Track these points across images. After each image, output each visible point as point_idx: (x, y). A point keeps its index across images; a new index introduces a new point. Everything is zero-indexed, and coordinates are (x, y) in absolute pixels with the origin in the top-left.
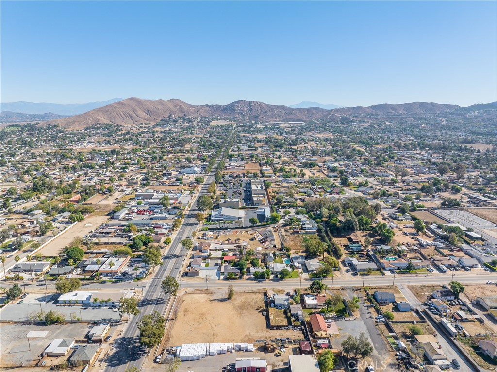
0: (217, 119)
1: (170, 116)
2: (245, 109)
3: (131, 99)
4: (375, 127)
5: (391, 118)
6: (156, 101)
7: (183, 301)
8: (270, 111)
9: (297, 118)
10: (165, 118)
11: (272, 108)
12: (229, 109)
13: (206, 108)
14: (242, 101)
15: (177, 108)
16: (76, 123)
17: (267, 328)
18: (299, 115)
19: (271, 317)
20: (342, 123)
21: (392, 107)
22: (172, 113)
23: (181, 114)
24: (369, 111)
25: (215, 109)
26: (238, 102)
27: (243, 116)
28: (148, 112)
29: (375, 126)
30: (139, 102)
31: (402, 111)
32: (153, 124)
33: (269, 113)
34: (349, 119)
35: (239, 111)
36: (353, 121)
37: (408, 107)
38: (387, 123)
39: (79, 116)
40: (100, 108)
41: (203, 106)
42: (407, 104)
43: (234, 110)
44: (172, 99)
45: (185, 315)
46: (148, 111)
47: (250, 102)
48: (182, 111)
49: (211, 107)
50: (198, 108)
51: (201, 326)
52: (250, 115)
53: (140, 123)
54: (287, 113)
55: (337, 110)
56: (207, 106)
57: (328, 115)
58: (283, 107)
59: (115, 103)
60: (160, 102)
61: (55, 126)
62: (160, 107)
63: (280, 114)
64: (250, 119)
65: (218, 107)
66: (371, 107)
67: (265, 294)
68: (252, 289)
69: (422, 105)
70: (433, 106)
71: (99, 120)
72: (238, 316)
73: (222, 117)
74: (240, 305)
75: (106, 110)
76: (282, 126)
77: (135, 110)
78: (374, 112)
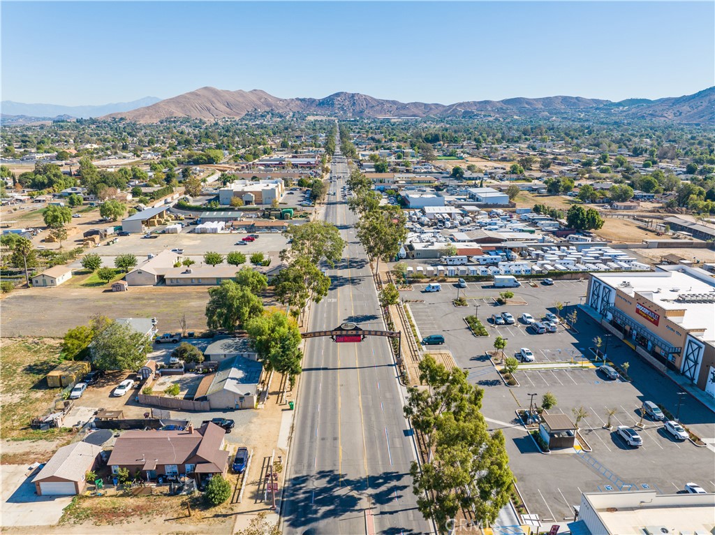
0: (313, 115)
1: (256, 109)
2: (347, 103)
3: (206, 88)
5: (521, 112)
6: (234, 92)
8: (378, 105)
9: (411, 114)
10: (250, 113)
11: (381, 103)
12: (327, 103)
13: (297, 102)
14: (342, 93)
15: (262, 100)
16: (146, 116)
18: (415, 111)
20: (464, 117)
21: (528, 102)
22: (256, 107)
23: (268, 109)
24: (499, 106)
25: (309, 102)
26: (338, 95)
27: (345, 112)
28: (228, 105)
30: (215, 93)
31: (540, 106)
32: (237, 118)
33: (377, 108)
34: (473, 112)
35: (339, 106)
36: (477, 115)
37: (548, 101)
38: (515, 117)
39: (148, 108)
40: (170, 99)
41: (293, 100)
42: (547, 98)
43: (333, 104)
44: (255, 90)
46: (228, 104)
47: (353, 95)
48: (269, 105)
49: (303, 100)
50: (288, 103)
52: (354, 110)
53: (222, 117)
54: (401, 108)
55: (460, 105)
56: (297, 99)
57: (449, 110)
58: (394, 102)
59: (187, 93)
60: (241, 93)
61: (122, 119)
62: (241, 99)
63: (390, 110)
64: (353, 115)
65: (312, 101)
66: (502, 101)
69: (565, 100)
70: (578, 100)
71: (173, 113)
73: (319, 113)
75: (176, 101)
76: (392, 121)
77: (213, 101)
78: (505, 107)
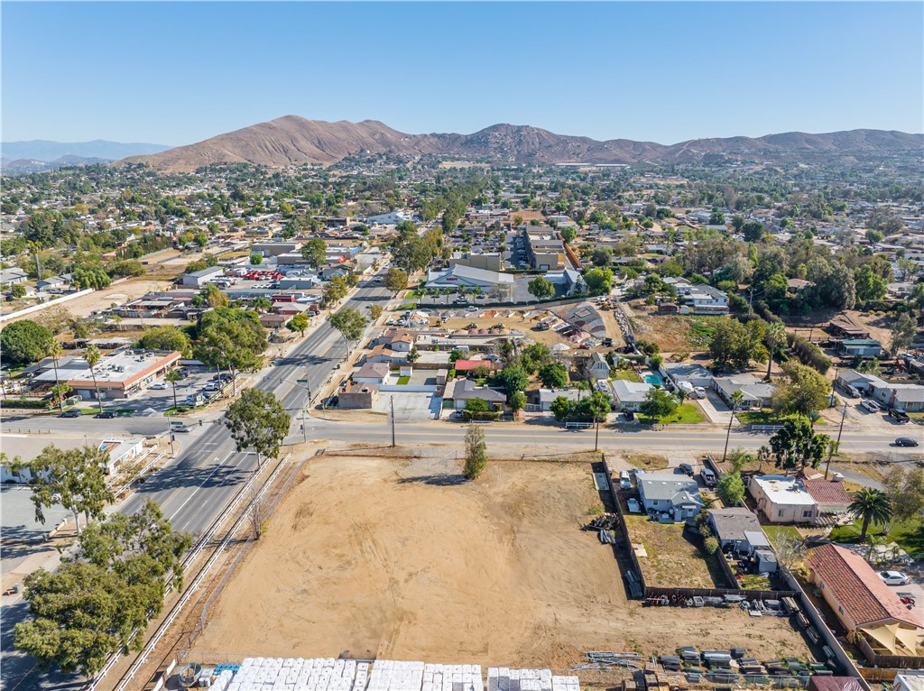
0: (453, 159)
1: (362, 150)
2: (509, 140)
3: (288, 118)
4: (776, 171)
5: (808, 158)
6: (334, 124)
7: (304, 478)
8: (557, 145)
9: (613, 158)
10: (352, 155)
11: (563, 141)
12: (477, 142)
13: (431, 140)
14: (502, 125)
15: (377, 137)
16: (180, 161)
17: (630, 596)
18: (617, 152)
19: (640, 552)
20: (706, 165)
21: (809, 139)
22: (365, 147)
23: (383, 150)
24: (761, 145)
25: (449, 142)
26: (495, 128)
27: (505, 154)
28: (320, 144)
29: (778, 169)
30: (302, 124)
31: (829, 146)
32: (326, 165)
33: (556, 148)
34: (722, 157)
35: (496, 146)
36: (730, 161)
37: (842, 138)
38: (802, 166)
39: (186, 148)
40: (227, 134)
41: (426, 135)
42: (841, 133)
43: (486, 142)
44: (367, 121)
45: (295, 527)
46: (319, 142)
47: (519, 129)
48: (385, 143)
49: (442, 137)
50: (417, 141)
51: (347, 574)
52: (519, 152)
53: (303, 163)
54: (593, 149)
55: (694, 143)
56: (434, 135)
57: (676, 151)
58: (584, 140)
59: (254, 126)
60: (344, 126)
61: (140, 166)
62: (342, 135)
63: (578, 151)
64: (517, 159)
65: (455, 138)
66: (764, 138)
67: (600, 468)
68: (551, 451)
69: (871, 135)
70: (895, 136)
71: (225, 155)
72: (501, 541)
73: (462, 156)
74: (509, 500)
75: (234, 138)
76: (581, 169)
77: (295, 138)
78: (772, 147)
